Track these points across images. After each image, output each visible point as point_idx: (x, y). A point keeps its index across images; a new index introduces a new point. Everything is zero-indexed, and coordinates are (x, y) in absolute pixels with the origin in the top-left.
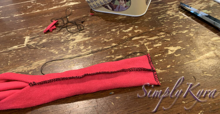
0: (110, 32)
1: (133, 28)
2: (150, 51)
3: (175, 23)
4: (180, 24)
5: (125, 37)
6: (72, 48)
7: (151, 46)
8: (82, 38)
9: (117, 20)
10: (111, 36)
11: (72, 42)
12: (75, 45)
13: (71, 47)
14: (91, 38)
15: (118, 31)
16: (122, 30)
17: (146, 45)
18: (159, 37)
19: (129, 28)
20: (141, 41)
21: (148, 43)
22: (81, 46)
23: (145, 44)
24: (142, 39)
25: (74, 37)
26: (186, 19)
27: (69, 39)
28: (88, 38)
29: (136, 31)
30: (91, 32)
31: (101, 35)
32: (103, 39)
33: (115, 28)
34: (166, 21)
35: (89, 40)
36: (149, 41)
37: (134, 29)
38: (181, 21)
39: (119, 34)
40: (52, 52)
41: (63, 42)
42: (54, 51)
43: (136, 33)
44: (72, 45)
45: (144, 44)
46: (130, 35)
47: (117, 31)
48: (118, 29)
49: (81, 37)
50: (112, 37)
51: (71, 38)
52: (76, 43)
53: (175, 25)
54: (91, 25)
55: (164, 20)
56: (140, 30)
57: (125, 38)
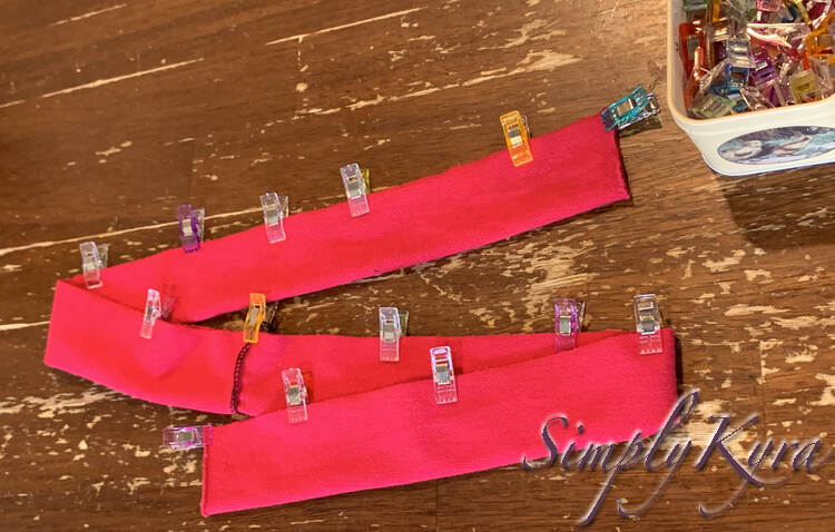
0: (660, 260)
1: (744, 257)
2: (767, 376)
5: (705, 296)
8: (567, 274)
11: (535, 286)
12: (545, 298)
13: (531, 310)
14: (596, 278)
16: (704, 260)
17: (764, 352)
19: (731, 255)
20: (750, 329)
21: (772, 343)
23: (763, 345)
24: (756, 320)
25: (544, 264)
27: (529, 270)
28: (584, 277)
29: (751, 275)
30: (598, 248)
31: (628, 271)
33: (684, 244)
40: (477, 318)
42: (483, 315)
43: (747, 282)
44: (535, 299)
45: (757, 344)
46: (726, 286)
48: (692, 249)
49: (565, 267)
51: (535, 264)
52: (548, 291)
57: (707, 300)
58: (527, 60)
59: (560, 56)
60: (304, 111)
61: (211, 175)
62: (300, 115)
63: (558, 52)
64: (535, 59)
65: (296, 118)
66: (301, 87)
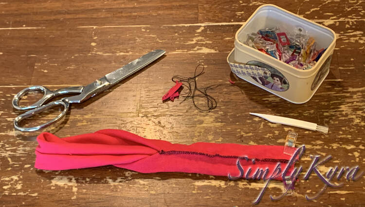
0: (250, 121)
3: (343, 129)
4: (350, 132)
5: (269, 135)
6: (199, 136)
8: (212, 123)
9: (266, 102)
10: (251, 129)
11: (198, 126)
12: (203, 130)
14: (224, 125)
15: (263, 123)
18: (312, 148)
22: (210, 135)
25: (202, 118)
26: (362, 127)
27: (196, 120)
28: (219, 124)
30: (225, 115)
31: (238, 124)
32: (239, 130)
34: (333, 123)
35: (221, 127)
38: (353, 129)
39: (262, 129)
43: (285, 132)
44: (198, 130)
46: (277, 132)
49: (212, 120)
51: (199, 118)
52: (204, 128)
53: (341, 133)
54: (226, 102)
55: (331, 121)
57: (269, 136)
58: (196, 49)
59: (209, 50)
60: (94, 53)
61: (44, 70)
62: (92, 54)
63: (209, 48)
64: (198, 49)
65: (90, 54)
66: (93, 44)
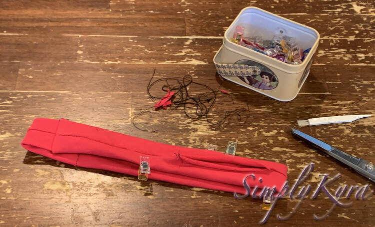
3: (335, 138)
4: (341, 142)
6: (194, 143)
7: (293, 165)
9: (259, 112)
10: (246, 137)
15: (257, 132)
18: (307, 156)
22: (205, 142)
26: (352, 137)
32: (234, 138)
34: (324, 133)
35: (216, 135)
36: (293, 157)
37: (279, 134)
38: (344, 138)
39: (256, 137)
41: (181, 131)
47: (254, 131)
50: (246, 139)
53: (333, 142)
54: (219, 112)
55: (322, 131)
56: (286, 139)
